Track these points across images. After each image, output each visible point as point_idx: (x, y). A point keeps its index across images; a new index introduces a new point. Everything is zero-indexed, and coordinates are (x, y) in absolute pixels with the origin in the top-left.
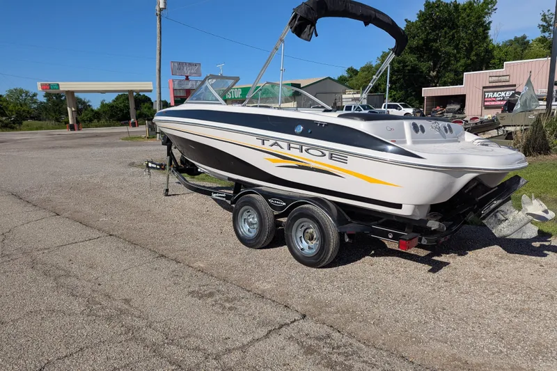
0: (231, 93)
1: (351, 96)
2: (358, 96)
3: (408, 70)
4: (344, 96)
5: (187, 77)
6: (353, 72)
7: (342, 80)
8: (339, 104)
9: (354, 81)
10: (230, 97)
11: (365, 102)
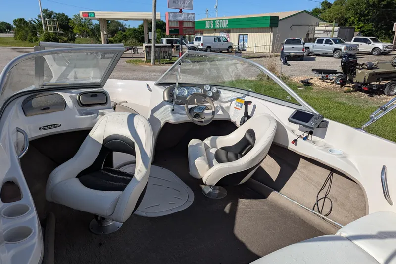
0: (220, 23)
1: (323, 28)
2: (330, 28)
3: (384, 5)
4: (317, 28)
5: (181, 10)
6: (327, 5)
7: (316, 13)
8: (311, 36)
9: (327, 13)
10: (218, 27)
11: (336, 35)
